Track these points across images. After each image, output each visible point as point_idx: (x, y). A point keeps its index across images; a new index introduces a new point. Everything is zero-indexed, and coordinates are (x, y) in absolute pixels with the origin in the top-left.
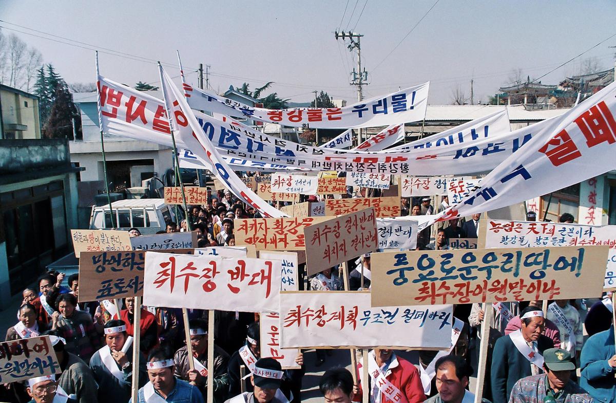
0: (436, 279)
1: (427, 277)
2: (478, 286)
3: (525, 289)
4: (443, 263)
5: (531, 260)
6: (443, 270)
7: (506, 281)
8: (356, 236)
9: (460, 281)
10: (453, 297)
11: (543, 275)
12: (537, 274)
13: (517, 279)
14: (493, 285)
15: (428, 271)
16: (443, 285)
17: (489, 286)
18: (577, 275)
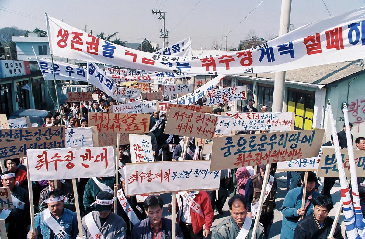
0: (246, 151)
1: (242, 151)
2: (266, 154)
3: (287, 154)
4: (251, 142)
5: (292, 138)
6: (250, 146)
7: (279, 150)
8: (201, 127)
9: (258, 152)
10: (253, 162)
11: (296, 146)
12: (294, 146)
13: (284, 149)
14: (273, 153)
15: (243, 147)
16: (249, 155)
17: (271, 154)
18: (310, 145)
